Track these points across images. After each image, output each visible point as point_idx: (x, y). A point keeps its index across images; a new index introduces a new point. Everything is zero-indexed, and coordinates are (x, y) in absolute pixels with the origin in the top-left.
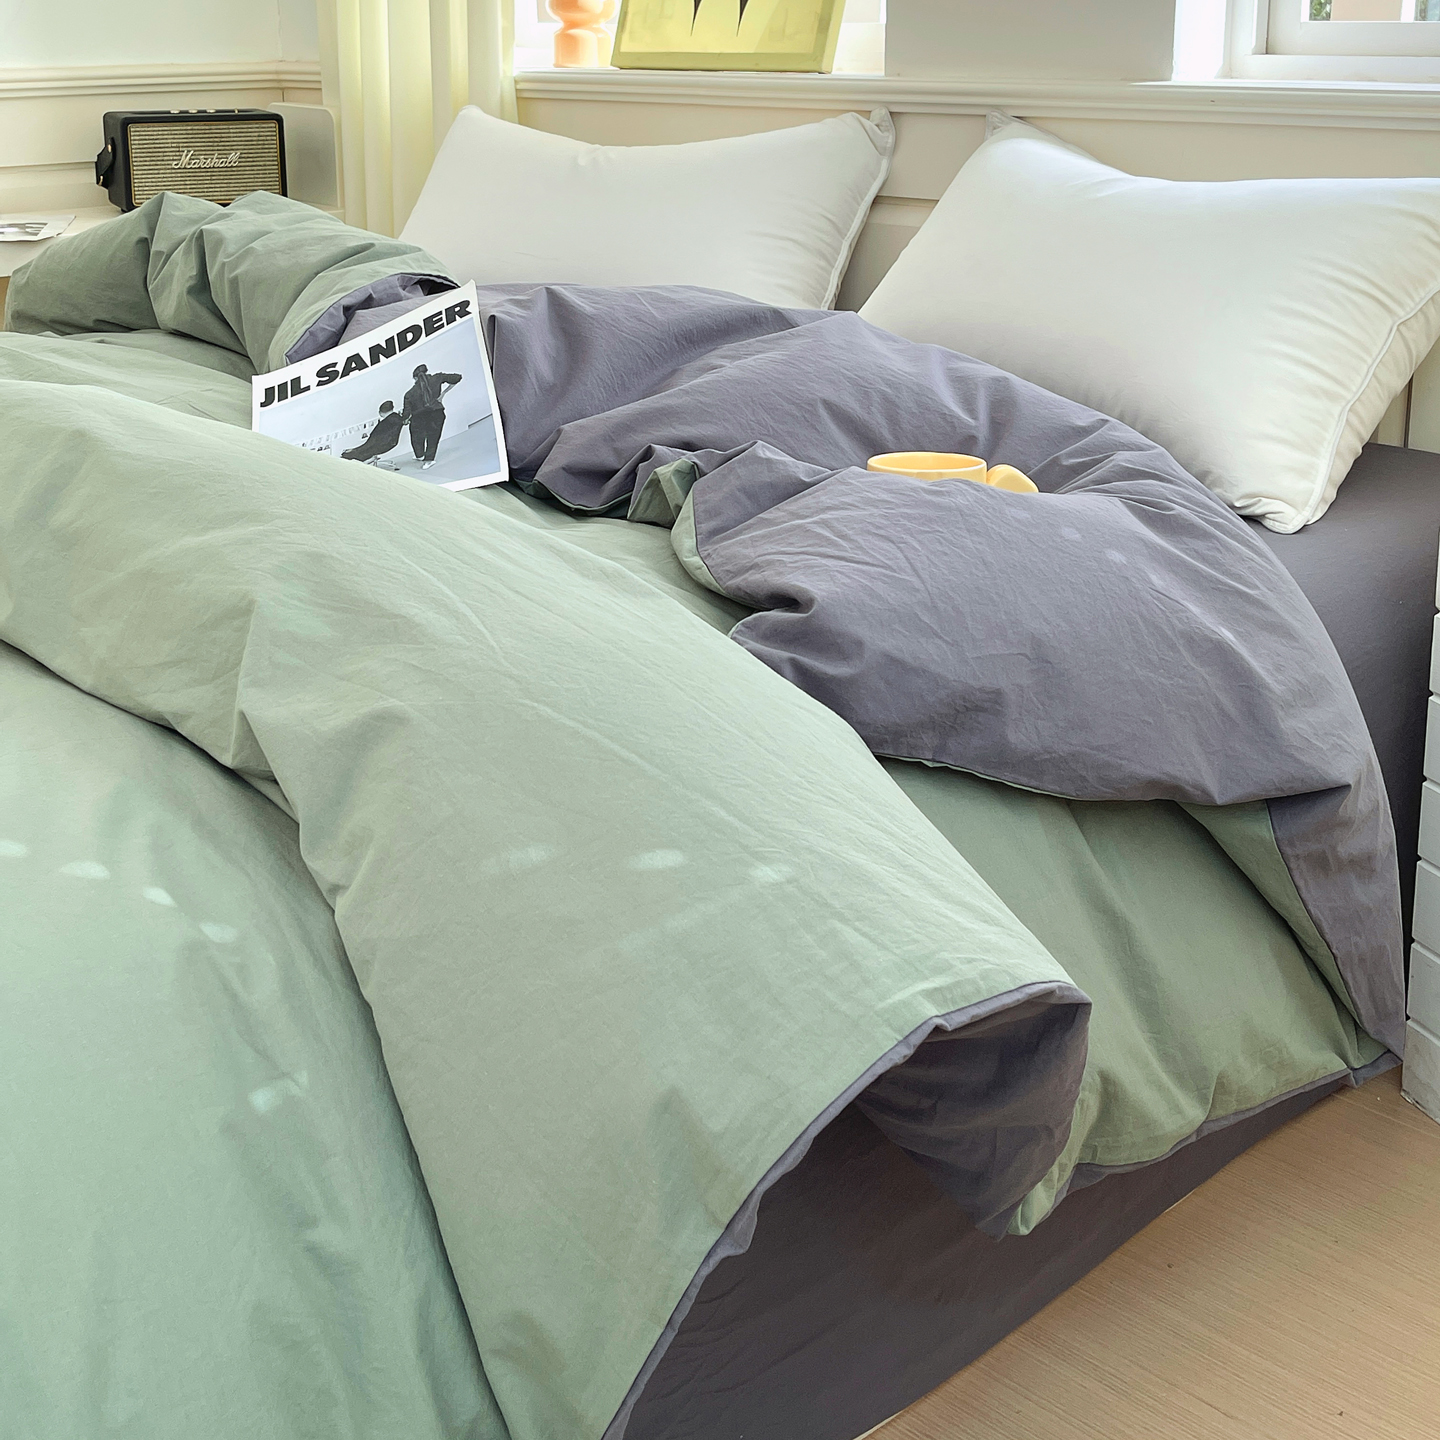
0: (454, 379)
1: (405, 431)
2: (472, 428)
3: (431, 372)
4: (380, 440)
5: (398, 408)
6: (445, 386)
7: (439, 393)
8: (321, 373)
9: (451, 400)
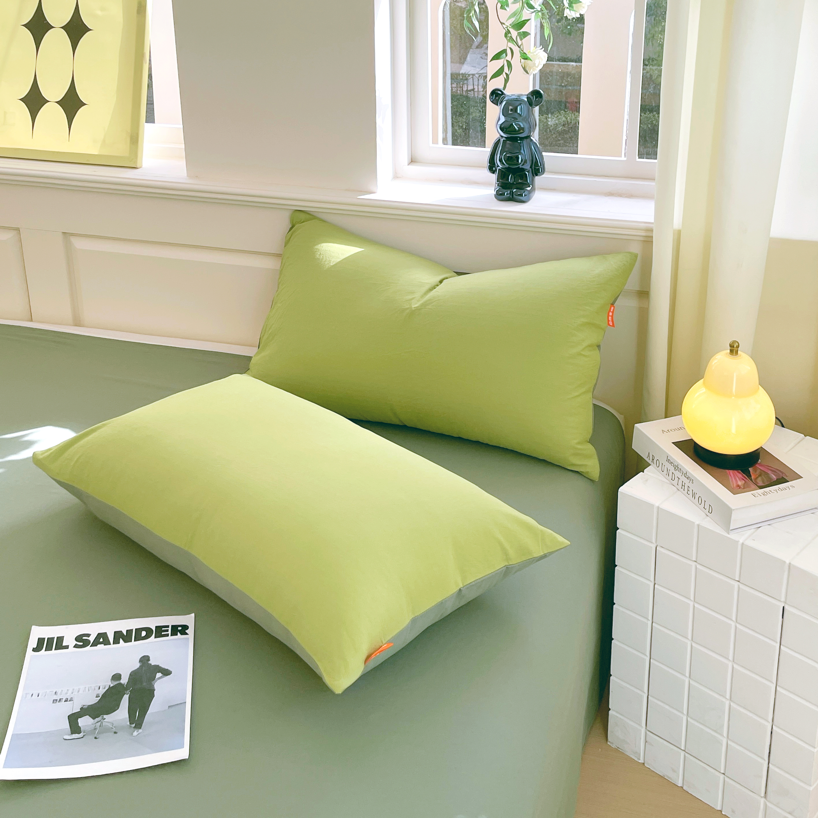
0: (166, 673)
1: (125, 700)
2: (171, 709)
3: (152, 662)
4: (108, 702)
5: (124, 680)
6: (159, 675)
7: (153, 678)
8: (78, 639)
9: (160, 685)
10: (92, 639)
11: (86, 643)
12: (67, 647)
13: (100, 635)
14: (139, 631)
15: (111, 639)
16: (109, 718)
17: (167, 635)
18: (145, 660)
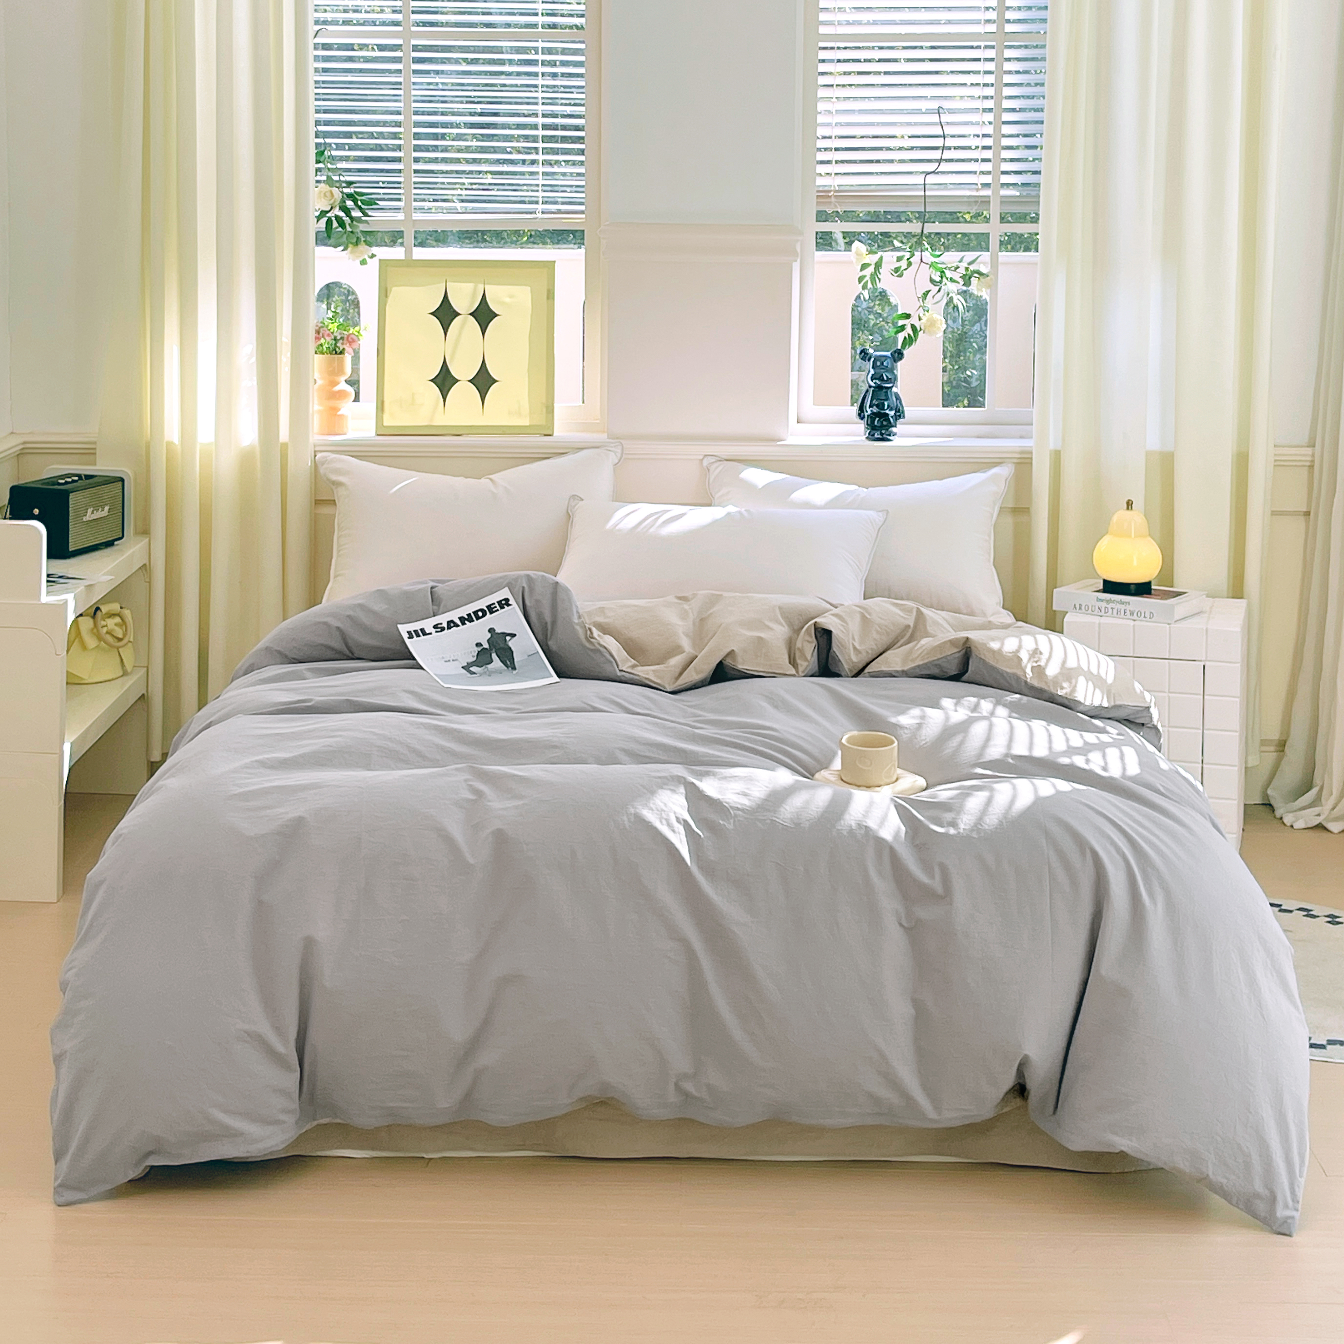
0: (513, 635)
1: (494, 656)
2: (530, 657)
3: (498, 631)
4: (483, 657)
5: (486, 646)
6: (508, 638)
7: (505, 640)
8: (435, 627)
9: (512, 643)
10: (445, 625)
11: (443, 629)
12: (431, 634)
13: (449, 622)
14: (475, 613)
15: (459, 622)
16: (489, 666)
17: (498, 610)
18: (491, 630)
